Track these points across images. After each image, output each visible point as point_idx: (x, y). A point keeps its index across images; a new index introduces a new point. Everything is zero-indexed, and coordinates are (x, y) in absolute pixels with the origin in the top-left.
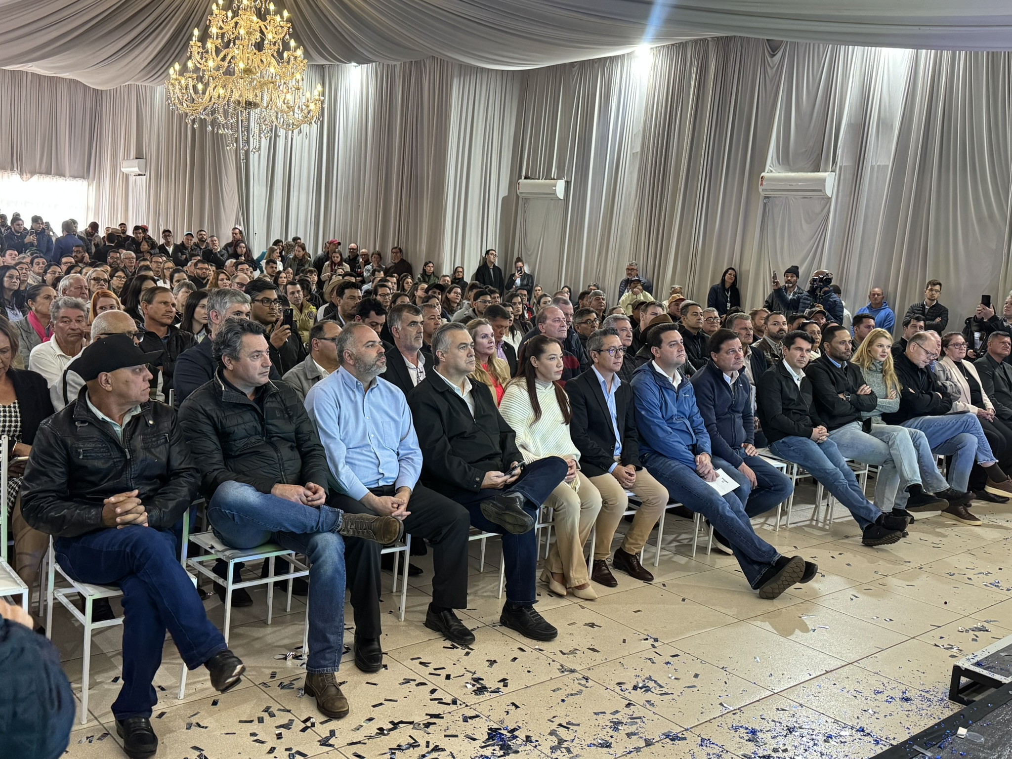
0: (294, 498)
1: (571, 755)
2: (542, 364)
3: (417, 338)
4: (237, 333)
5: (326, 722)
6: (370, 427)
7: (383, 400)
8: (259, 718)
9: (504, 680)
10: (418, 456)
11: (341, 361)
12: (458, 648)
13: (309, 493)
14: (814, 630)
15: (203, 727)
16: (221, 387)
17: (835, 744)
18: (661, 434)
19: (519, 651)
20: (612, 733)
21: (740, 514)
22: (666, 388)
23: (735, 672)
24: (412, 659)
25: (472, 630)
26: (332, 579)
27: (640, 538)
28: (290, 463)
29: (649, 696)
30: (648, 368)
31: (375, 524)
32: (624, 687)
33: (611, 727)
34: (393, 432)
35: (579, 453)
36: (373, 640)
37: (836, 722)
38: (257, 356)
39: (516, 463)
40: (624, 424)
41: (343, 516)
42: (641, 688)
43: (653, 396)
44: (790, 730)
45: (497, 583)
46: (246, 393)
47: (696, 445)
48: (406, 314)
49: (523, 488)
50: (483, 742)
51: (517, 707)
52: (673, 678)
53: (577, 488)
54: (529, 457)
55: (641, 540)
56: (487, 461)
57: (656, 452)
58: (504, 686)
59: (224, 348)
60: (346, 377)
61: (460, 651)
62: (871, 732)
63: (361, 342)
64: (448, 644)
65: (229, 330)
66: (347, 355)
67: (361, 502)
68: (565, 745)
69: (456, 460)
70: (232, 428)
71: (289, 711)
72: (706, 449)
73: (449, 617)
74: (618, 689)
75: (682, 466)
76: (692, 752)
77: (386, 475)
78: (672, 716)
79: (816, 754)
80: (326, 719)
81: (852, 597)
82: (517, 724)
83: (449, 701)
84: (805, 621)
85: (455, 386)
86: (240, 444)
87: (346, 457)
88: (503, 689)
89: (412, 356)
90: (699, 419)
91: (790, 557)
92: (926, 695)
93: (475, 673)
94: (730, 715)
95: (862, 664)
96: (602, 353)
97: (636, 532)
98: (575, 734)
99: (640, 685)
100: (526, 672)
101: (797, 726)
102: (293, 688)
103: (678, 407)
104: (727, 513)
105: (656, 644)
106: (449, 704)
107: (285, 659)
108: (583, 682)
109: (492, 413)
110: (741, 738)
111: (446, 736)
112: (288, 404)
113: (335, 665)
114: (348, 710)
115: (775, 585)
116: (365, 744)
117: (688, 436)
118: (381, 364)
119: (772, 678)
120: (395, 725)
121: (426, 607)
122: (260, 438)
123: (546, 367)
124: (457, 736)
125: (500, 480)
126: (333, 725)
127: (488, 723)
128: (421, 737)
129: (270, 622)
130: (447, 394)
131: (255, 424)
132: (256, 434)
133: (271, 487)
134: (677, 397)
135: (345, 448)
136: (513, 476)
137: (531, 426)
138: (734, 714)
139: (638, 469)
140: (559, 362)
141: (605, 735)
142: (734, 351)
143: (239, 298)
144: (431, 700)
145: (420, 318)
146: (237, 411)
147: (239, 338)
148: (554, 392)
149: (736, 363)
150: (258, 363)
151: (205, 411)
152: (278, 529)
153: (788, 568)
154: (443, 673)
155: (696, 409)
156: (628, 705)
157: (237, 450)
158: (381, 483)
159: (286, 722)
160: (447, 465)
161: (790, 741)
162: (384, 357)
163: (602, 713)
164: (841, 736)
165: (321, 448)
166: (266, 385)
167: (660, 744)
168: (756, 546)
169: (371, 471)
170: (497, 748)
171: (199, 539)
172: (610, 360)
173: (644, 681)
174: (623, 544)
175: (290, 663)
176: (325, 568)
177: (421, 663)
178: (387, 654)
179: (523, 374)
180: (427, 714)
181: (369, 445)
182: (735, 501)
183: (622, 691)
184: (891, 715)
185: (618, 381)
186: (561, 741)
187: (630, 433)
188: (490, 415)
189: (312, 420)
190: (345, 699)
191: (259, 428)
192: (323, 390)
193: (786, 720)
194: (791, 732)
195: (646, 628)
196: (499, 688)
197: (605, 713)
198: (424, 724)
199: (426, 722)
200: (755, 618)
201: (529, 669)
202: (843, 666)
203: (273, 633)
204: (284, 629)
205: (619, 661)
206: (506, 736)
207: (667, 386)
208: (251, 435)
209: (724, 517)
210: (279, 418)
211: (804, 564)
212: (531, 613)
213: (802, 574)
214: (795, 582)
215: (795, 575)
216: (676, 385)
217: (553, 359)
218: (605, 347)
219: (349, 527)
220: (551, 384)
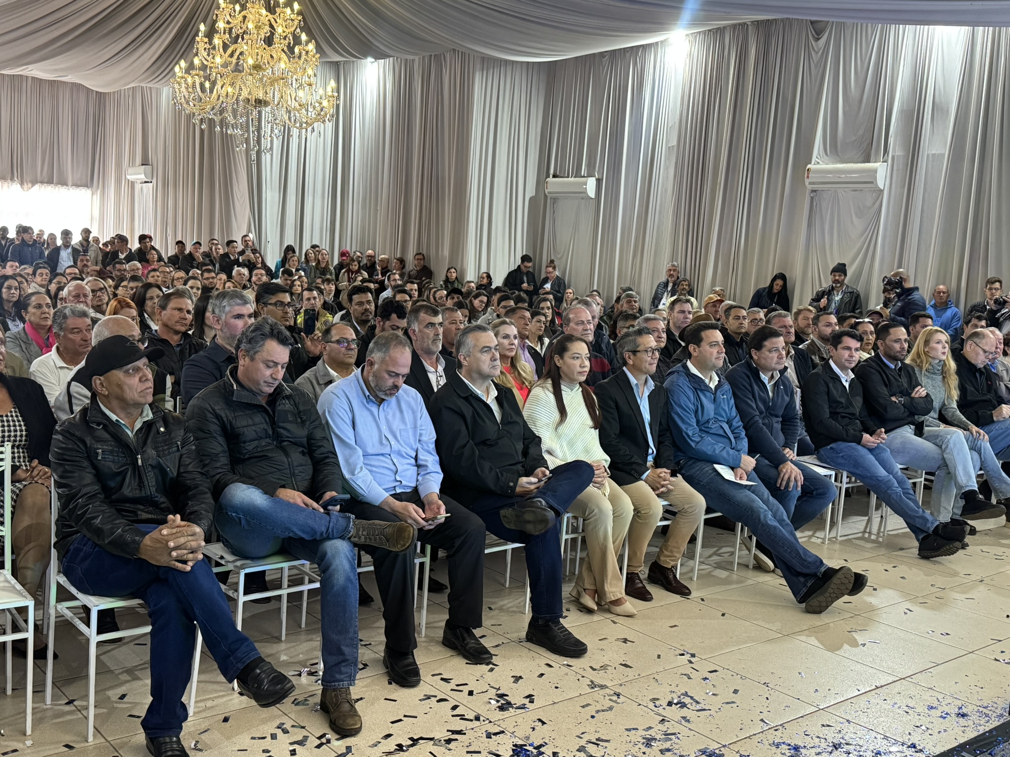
2: (566, 363)
3: (435, 341)
8: (271, 735)
9: (530, 696)
14: (864, 645)
16: (232, 385)
19: (547, 667)
20: (644, 749)
21: (784, 523)
22: (702, 391)
23: (777, 687)
24: (433, 675)
26: (344, 589)
27: (676, 550)
28: (301, 469)
29: (684, 712)
30: (682, 369)
31: (387, 530)
32: (658, 703)
33: (643, 743)
35: (609, 459)
37: (886, 738)
41: (355, 522)
42: (676, 704)
43: (687, 399)
44: (836, 747)
45: (524, 598)
48: (422, 315)
49: (547, 495)
51: (543, 723)
52: (711, 693)
53: (607, 494)
54: (553, 462)
55: (677, 552)
58: (530, 702)
61: (484, 668)
62: (924, 748)
69: (487, 466)
70: (242, 429)
71: (303, 727)
74: (651, 705)
77: (404, 483)
78: (709, 733)
81: (906, 611)
82: (544, 740)
83: (472, 718)
84: (854, 635)
85: (479, 391)
86: (250, 447)
88: (528, 705)
89: (431, 359)
90: (737, 422)
91: (837, 568)
92: (985, 710)
93: (499, 689)
94: (772, 731)
95: (915, 679)
96: (637, 354)
97: (671, 543)
98: (605, 750)
99: (675, 701)
100: (553, 688)
101: (843, 742)
102: (308, 704)
103: (715, 409)
104: (769, 522)
105: (693, 660)
106: (471, 720)
107: (300, 675)
108: (615, 698)
109: (517, 418)
110: (782, 754)
111: (468, 752)
112: (301, 408)
113: (351, 679)
114: (362, 727)
115: (821, 598)
119: (818, 693)
120: (415, 741)
122: (270, 441)
123: (570, 366)
124: (479, 752)
126: (349, 741)
127: (513, 740)
128: (441, 753)
129: (283, 638)
130: (471, 399)
131: (266, 427)
132: (266, 438)
134: (715, 398)
135: (360, 453)
137: (556, 429)
138: (776, 730)
141: (637, 751)
142: (777, 350)
144: (453, 716)
145: (439, 318)
146: (247, 412)
148: (581, 393)
149: (778, 363)
151: (214, 410)
152: (288, 534)
153: (835, 580)
154: (466, 689)
155: (734, 412)
156: (662, 721)
157: (247, 453)
158: (398, 491)
159: (301, 738)
160: (479, 470)
163: (634, 729)
164: (891, 752)
168: (800, 557)
169: (388, 478)
172: (645, 362)
173: (679, 697)
174: (658, 557)
175: (304, 679)
176: (336, 576)
177: (442, 679)
179: (549, 375)
180: (448, 731)
182: (778, 510)
183: (656, 707)
184: (945, 731)
185: (651, 384)
187: (664, 438)
188: (516, 421)
190: (359, 715)
191: (270, 432)
193: (832, 736)
194: (837, 749)
195: (682, 643)
196: (525, 705)
197: (637, 729)
198: (445, 740)
199: (447, 738)
200: (800, 633)
201: (557, 685)
202: (894, 682)
203: (287, 649)
204: (297, 645)
205: (652, 676)
206: (532, 752)
207: (703, 388)
208: (261, 438)
209: (766, 526)
210: (291, 422)
211: (853, 575)
212: (558, 629)
213: (850, 586)
214: (843, 595)
215: (843, 587)
216: (712, 386)
217: (578, 358)
218: (642, 348)
219: (360, 533)
220: (578, 386)
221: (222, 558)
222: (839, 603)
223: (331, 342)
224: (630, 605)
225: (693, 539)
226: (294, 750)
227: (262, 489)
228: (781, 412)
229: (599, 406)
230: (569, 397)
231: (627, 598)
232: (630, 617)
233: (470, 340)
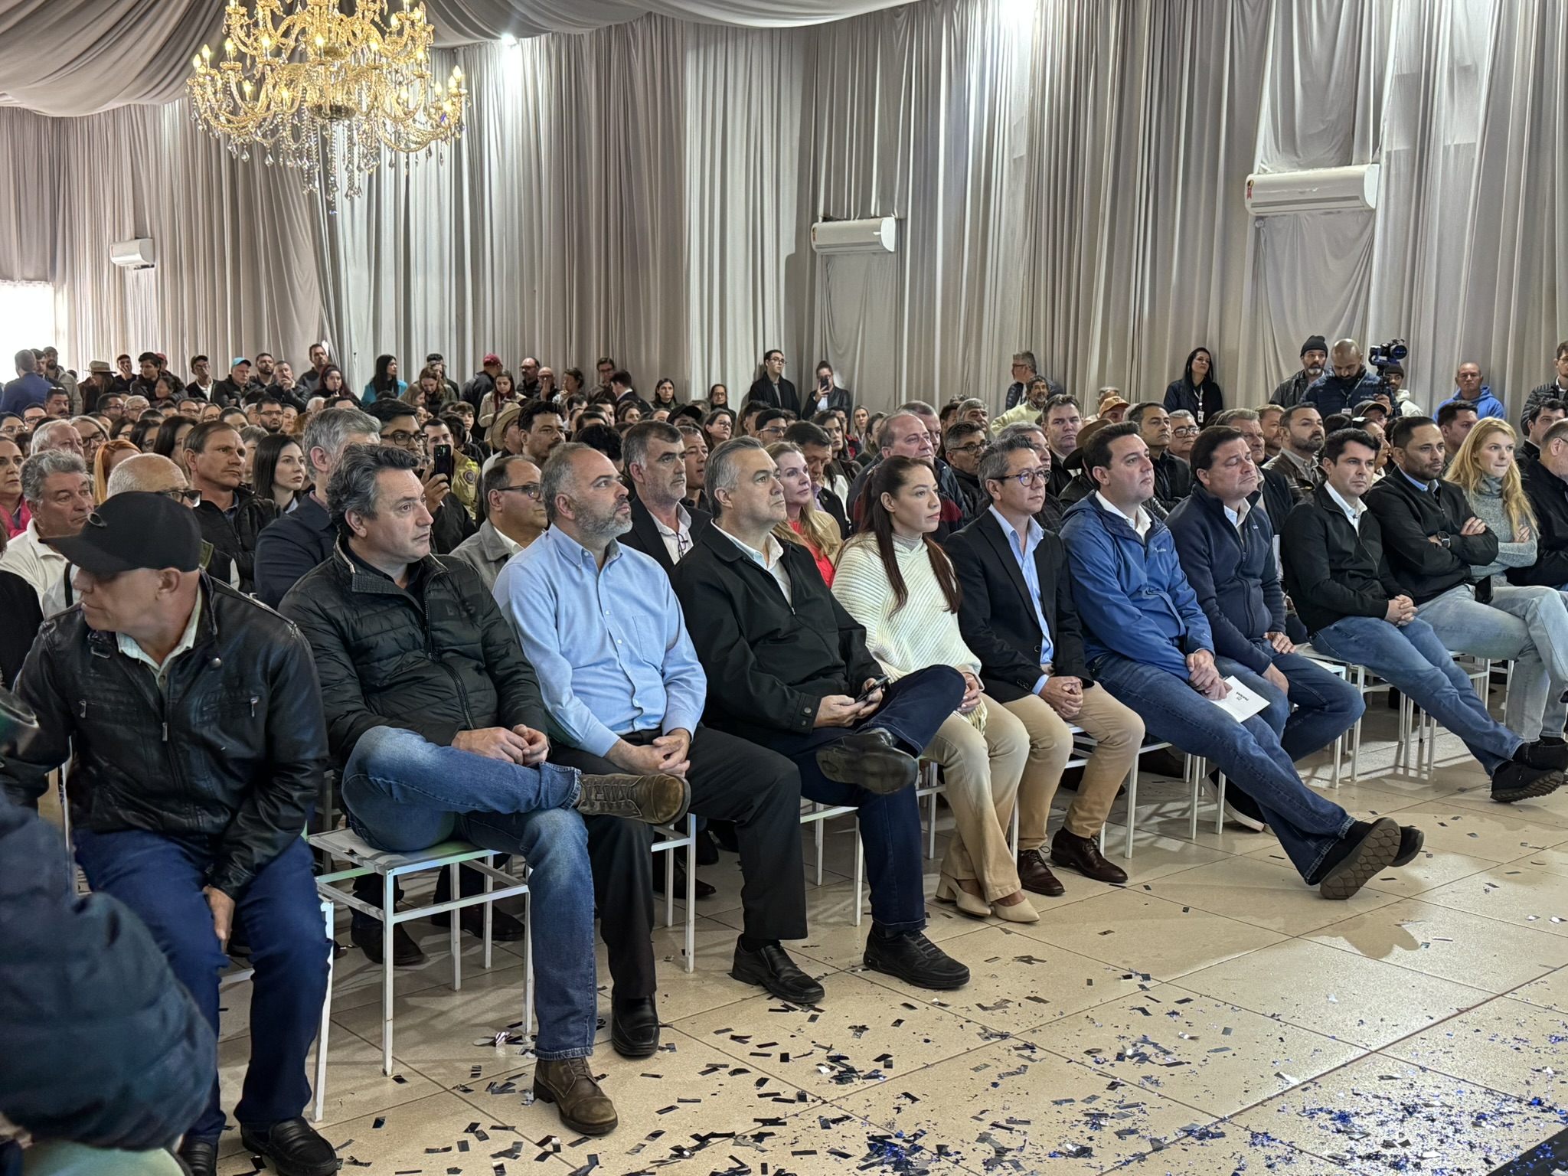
0: (493, 752)
1: (1023, 1173)
2: (902, 505)
3: (675, 482)
4: (367, 470)
5: (579, 1142)
6: (613, 625)
7: (631, 580)
8: (459, 1143)
9: (884, 1057)
10: (697, 675)
11: (553, 515)
12: (794, 1010)
13: (522, 742)
14: (1427, 945)
15: (361, 1164)
16: (349, 569)
17: (1493, 1128)
18: (1121, 620)
19: (905, 1009)
20: (1089, 1132)
21: (1275, 753)
22: (1125, 539)
23: (1294, 1021)
24: (717, 1032)
25: (818, 979)
26: (570, 892)
27: (1098, 807)
28: (479, 695)
29: (1147, 1068)
30: (1089, 506)
31: (638, 788)
32: (1100, 1057)
33: (1086, 1123)
34: (654, 636)
35: (978, 662)
36: (642, 1002)
37: (1489, 1092)
38: (407, 507)
39: (873, 681)
40: (1054, 607)
41: (580, 779)
42: (1131, 1057)
43: (1102, 553)
44: (1410, 1110)
45: (850, 900)
46: (393, 576)
47: (1185, 636)
48: (653, 440)
49: (889, 720)
50: (864, 1160)
51: (914, 1100)
52: (1186, 1037)
53: (983, 719)
54: (893, 672)
55: (1099, 811)
56: (821, 680)
57: (1115, 653)
58: (886, 1067)
59: (347, 499)
60: (563, 544)
61: (800, 1015)
62: (1555, 1104)
63: (586, 478)
64: (777, 1003)
65: (354, 466)
66: (562, 502)
67: (606, 758)
68: (1009, 1156)
69: (767, 679)
70: (373, 639)
71: (513, 1128)
72: (1204, 642)
73: (776, 956)
74: (1089, 1060)
75: (1163, 674)
76: (1237, 1156)
77: (647, 710)
78: (1194, 1100)
79: (1460, 1146)
80: (578, 1137)
81: (1487, 887)
82: (919, 1127)
83: (793, 1097)
84: (1409, 931)
85: (753, 551)
86: (389, 666)
87: (572, 683)
88: (884, 1072)
89: (668, 514)
90: (1187, 591)
91: (1370, 819)
93: (831, 1049)
94: (1298, 1091)
95: (1521, 994)
96: (1007, 481)
97: (1090, 796)
98: (1024, 1138)
99: (1130, 1052)
100: (922, 1041)
101: (1421, 1102)
102: (514, 1091)
103: (1149, 572)
104: (1252, 752)
105: (1146, 983)
106: (792, 1101)
107: (493, 1044)
108: (1027, 1053)
109: (822, 596)
110: (1322, 1127)
111: (794, 1153)
112: (466, 594)
113: (587, 1044)
114: (616, 1119)
115: (1347, 873)
116: (654, 1174)
117: (1171, 623)
118: (622, 518)
119: (1364, 1027)
120: (703, 1141)
121: (732, 947)
122: (422, 654)
123: (909, 509)
124: (814, 1152)
125: (847, 711)
126: (593, 1146)
127: (867, 1129)
128: (750, 1157)
129: (458, 986)
130: (740, 565)
131: (412, 630)
132: (415, 648)
133: (452, 736)
134: (1146, 552)
135: (568, 667)
136: (870, 703)
137: (890, 617)
138: (1303, 1090)
139: (1087, 685)
140: (933, 499)
141: (1080, 1135)
142: (1238, 460)
143: (361, 424)
144: (760, 1096)
145: (680, 446)
146: (379, 608)
147: (372, 478)
148: (926, 554)
150: (409, 519)
151: (323, 610)
152: (470, 807)
153: (1370, 841)
154: (776, 1052)
155: (1180, 574)
156: (1113, 1086)
157: (385, 678)
158: (639, 726)
159: (509, 1146)
160: (752, 688)
161: (1413, 1128)
162: (627, 505)
163: (1067, 1101)
164: (1502, 1114)
165: (529, 669)
166: (425, 560)
167: (1179, 1146)
168: (1308, 806)
169: (619, 705)
170: (889, 1168)
171: (325, 841)
172: (1022, 494)
173: (1135, 1045)
174: (1068, 820)
175: (501, 1051)
176: (556, 872)
177: (733, 1038)
178: (670, 1026)
179: (870, 528)
180: (756, 1120)
181: (613, 659)
182: (1263, 732)
183: (1098, 1063)
186: (1001, 1152)
187: (1066, 623)
188: (820, 601)
189: (509, 622)
190: (610, 1101)
191: (420, 637)
192: (524, 566)
193: (1398, 1093)
194: (1411, 1114)
195: (1125, 958)
196: (878, 1071)
197: (1072, 1101)
198: (752, 1136)
199: (755, 1132)
200: (1317, 932)
201: (927, 1037)
202: (1487, 1001)
203: (467, 1003)
204: (483, 996)
205: (1085, 1014)
206: (902, 1148)
207: (1127, 534)
208: (407, 650)
209: (1246, 759)
210: (452, 618)
211: (1399, 832)
212: (919, 944)
213: (1395, 850)
214: (1384, 866)
215: (1383, 853)
216: (1141, 531)
217: (922, 493)
218: (1013, 471)
219: (593, 797)
220: (921, 542)
221: (352, 853)
223: (511, 489)
224: (1030, 904)
225: (1123, 791)
226: (501, 1167)
227: (421, 734)
228: (1260, 570)
229: (956, 574)
230: (908, 562)
231: (1024, 892)
232: (1029, 923)
233: (732, 463)
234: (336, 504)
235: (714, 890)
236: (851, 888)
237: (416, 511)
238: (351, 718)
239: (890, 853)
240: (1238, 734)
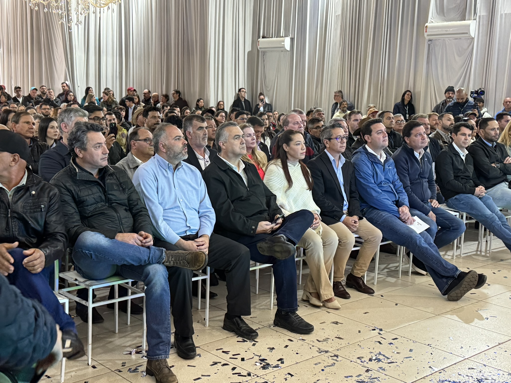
0: (132, 242)
2: (291, 149)
3: (203, 138)
4: (83, 132)
6: (180, 194)
7: (186, 176)
9: (280, 360)
10: (212, 213)
11: (156, 150)
12: (246, 341)
13: (141, 238)
14: (487, 319)
16: (75, 170)
18: (374, 194)
19: (289, 341)
21: (431, 245)
22: (376, 163)
23: (436, 347)
24: (217, 350)
25: (256, 330)
26: (161, 295)
27: (363, 265)
28: (126, 220)
29: (380, 364)
30: (363, 150)
31: (188, 256)
32: (363, 360)
34: (195, 198)
35: (319, 210)
37: (510, 374)
38: (99, 147)
39: (278, 216)
40: (349, 188)
41: (165, 252)
42: (375, 360)
43: (367, 168)
44: (479, 381)
45: (269, 300)
46: (93, 173)
47: (398, 200)
48: (195, 122)
49: (285, 231)
51: (292, 375)
52: (396, 352)
53: (321, 231)
54: (286, 213)
55: (364, 267)
56: (259, 215)
57: (372, 207)
58: (281, 363)
59: (75, 143)
60: (160, 161)
61: (249, 344)
63: (171, 136)
64: (240, 339)
65: (78, 130)
66: (161, 145)
67: (175, 245)
69: (238, 215)
70: (85, 198)
72: (405, 203)
73: (240, 322)
74: (359, 361)
75: (390, 215)
77: (192, 228)
78: (398, 376)
83: (246, 374)
84: (480, 313)
85: (233, 166)
86: (91, 208)
87: (163, 216)
88: (280, 365)
89: (201, 151)
90: (399, 184)
93: (260, 356)
94: (437, 373)
96: (332, 140)
97: (361, 261)
99: (374, 358)
100: (295, 354)
101: (484, 378)
102: (138, 372)
103: (385, 176)
104: (423, 245)
105: (381, 332)
106: (245, 376)
107: (131, 354)
108: (335, 358)
109: (259, 183)
112: (121, 181)
113: (167, 354)
114: (177, 382)
115: (458, 291)
117: (393, 195)
118: (184, 153)
119: (463, 349)
121: (223, 317)
122: (104, 204)
123: (294, 150)
125: (268, 227)
129: (117, 331)
130: (228, 171)
131: (101, 195)
132: (101, 202)
133: (115, 235)
134: (384, 169)
135: (162, 209)
136: (278, 224)
137: (286, 192)
139: (361, 218)
140: (303, 147)
142: (420, 134)
143: (80, 113)
144: (233, 374)
145: (205, 124)
146: (87, 186)
147: (85, 135)
148: (300, 168)
150: (100, 151)
151: (65, 186)
152: (122, 263)
153: (466, 279)
154: (239, 357)
155: (396, 177)
156: (367, 371)
157: (89, 213)
158: (188, 233)
160: (232, 219)
163: (350, 376)
165: (146, 210)
166: (106, 167)
168: (443, 266)
169: (181, 225)
171: (66, 275)
172: (337, 145)
173: (376, 355)
174: (352, 270)
175: (134, 356)
176: (155, 288)
177: (223, 352)
178: (199, 347)
179: (278, 157)
181: (179, 207)
182: (427, 238)
183: (362, 362)
185: (343, 160)
187: (353, 195)
188: (259, 185)
190: (175, 376)
191: (103, 197)
192: (145, 169)
193: (475, 374)
195: (373, 323)
196: (278, 365)
197: (352, 376)
200: (446, 313)
201: (297, 352)
202: (509, 340)
203: (120, 338)
204: (127, 335)
205: (357, 344)
207: (377, 161)
208: (98, 202)
209: (420, 248)
210: (116, 190)
211: (478, 276)
212: (295, 317)
213: (476, 283)
214: (471, 288)
215: (471, 283)
216: (382, 160)
217: (299, 144)
218: (334, 136)
219: (170, 259)
220: (298, 163)
221: (76, 280)
222: (468, 294)
223: (139, 140)
224: (337, 302)
225: (373, 260)
227: (103, 234)
228: (427, 176)
229: (312, 176)
230: (293, 171)
231: (336, 297)
232: (337, 309)
233: (226, 132)
234: (71, 144)
235: (217, 295)
236: (269, 295)
237: (102, 148)
238: (76, 228)
239: (285, 282)
240: (418, 238)
